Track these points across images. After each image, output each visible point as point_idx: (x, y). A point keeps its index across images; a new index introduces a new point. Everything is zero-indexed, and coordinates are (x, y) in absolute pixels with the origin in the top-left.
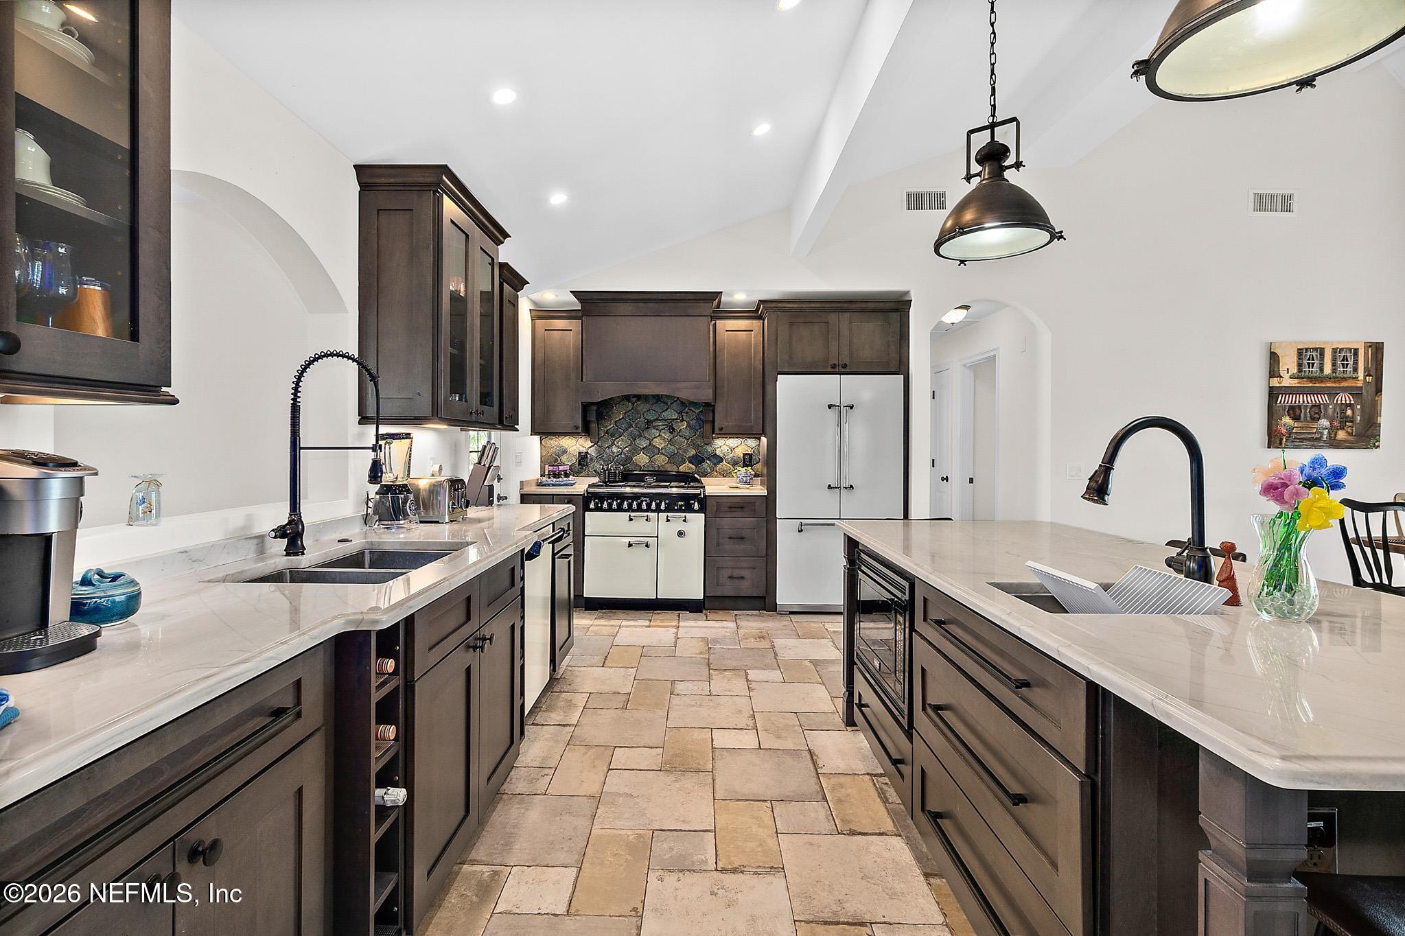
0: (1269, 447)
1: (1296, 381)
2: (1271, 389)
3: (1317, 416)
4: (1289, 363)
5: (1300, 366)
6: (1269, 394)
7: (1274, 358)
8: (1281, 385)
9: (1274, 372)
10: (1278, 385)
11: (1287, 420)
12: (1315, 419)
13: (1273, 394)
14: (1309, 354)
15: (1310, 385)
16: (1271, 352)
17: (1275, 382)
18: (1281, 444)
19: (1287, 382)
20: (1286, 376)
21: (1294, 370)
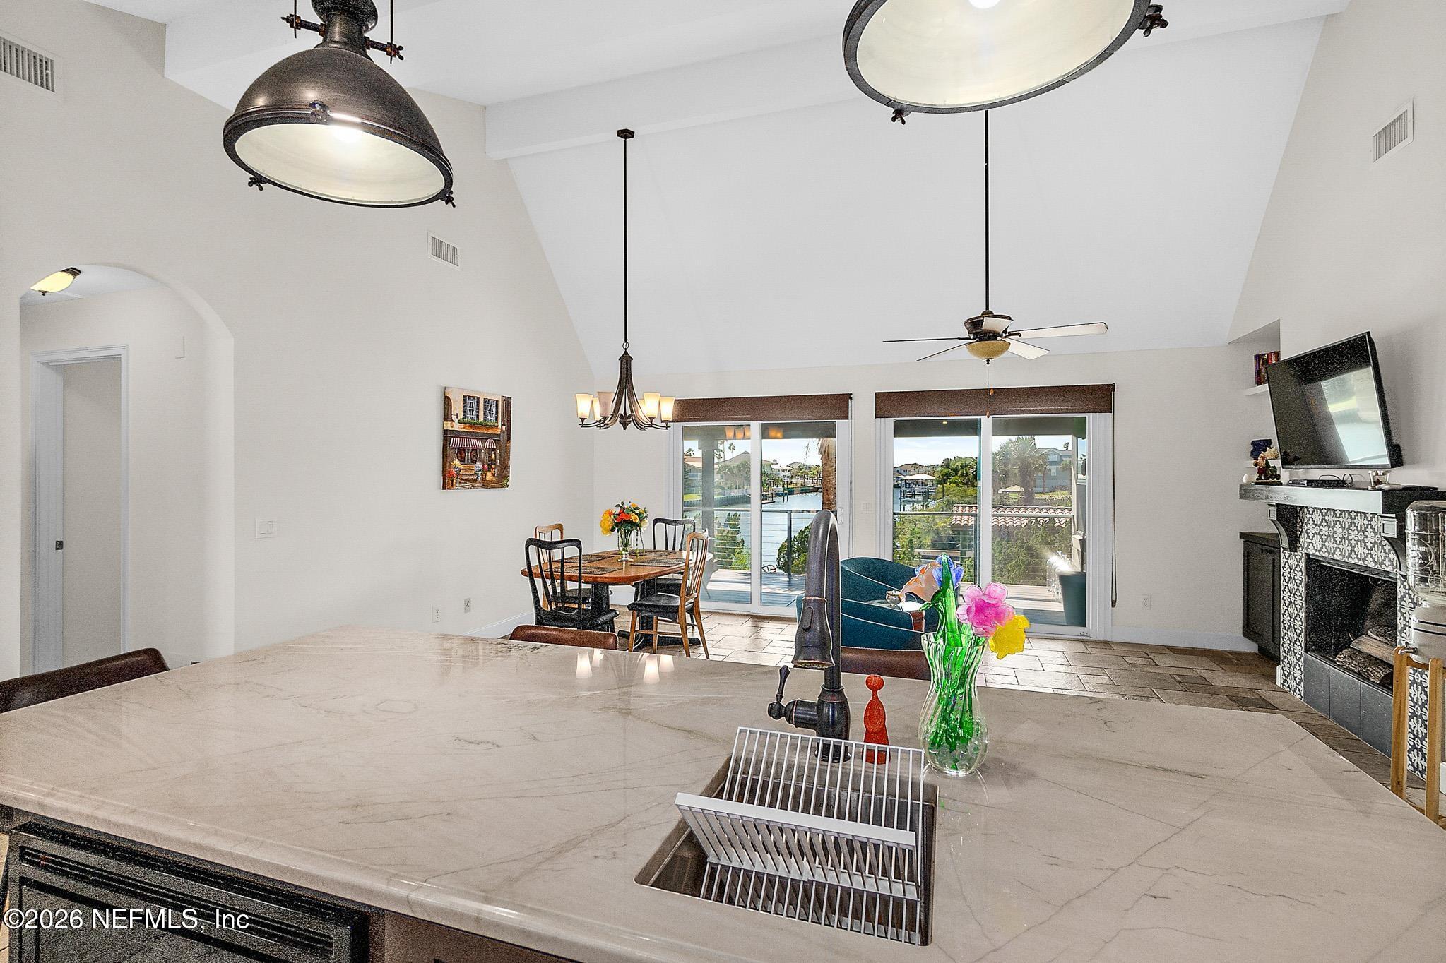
0: (444, 488)
1: (462, 425)
2: (446, 432)
3: (475, 459)
4: (457, 409)
5: (464, 412)
6: (444, 437)
7: (447, 402)
8: (453, 429)
9: (447, 417)
10: (451, 429)
11: (456, 462)
12: (474, 462)
13: (447, 436)
14: (470, 401)
15: (471, 430)
16: (445, 397)
17: (448, 426)
18: (452, 485)
19: (457, 426)
20: (456, 420)
21: (461, 416)
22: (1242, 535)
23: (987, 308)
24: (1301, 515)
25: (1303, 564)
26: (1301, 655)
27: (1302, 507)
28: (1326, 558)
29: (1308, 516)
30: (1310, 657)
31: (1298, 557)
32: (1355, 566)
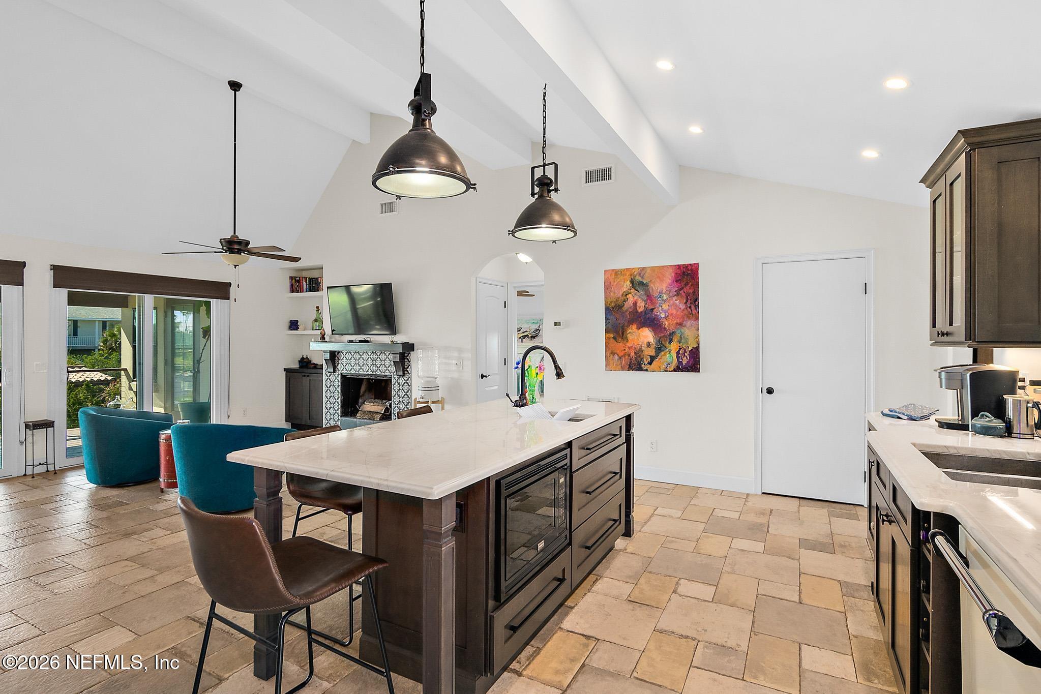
22: (285, 370)
23: (235, 233)
24: (338, 356)
25: (339, 378)
26: (339, 419)
27: (339, 352)
28: (354, 373)
29: (343, 356)
30: (344, 418)
31: (336, 375)
32: (372, 375)
